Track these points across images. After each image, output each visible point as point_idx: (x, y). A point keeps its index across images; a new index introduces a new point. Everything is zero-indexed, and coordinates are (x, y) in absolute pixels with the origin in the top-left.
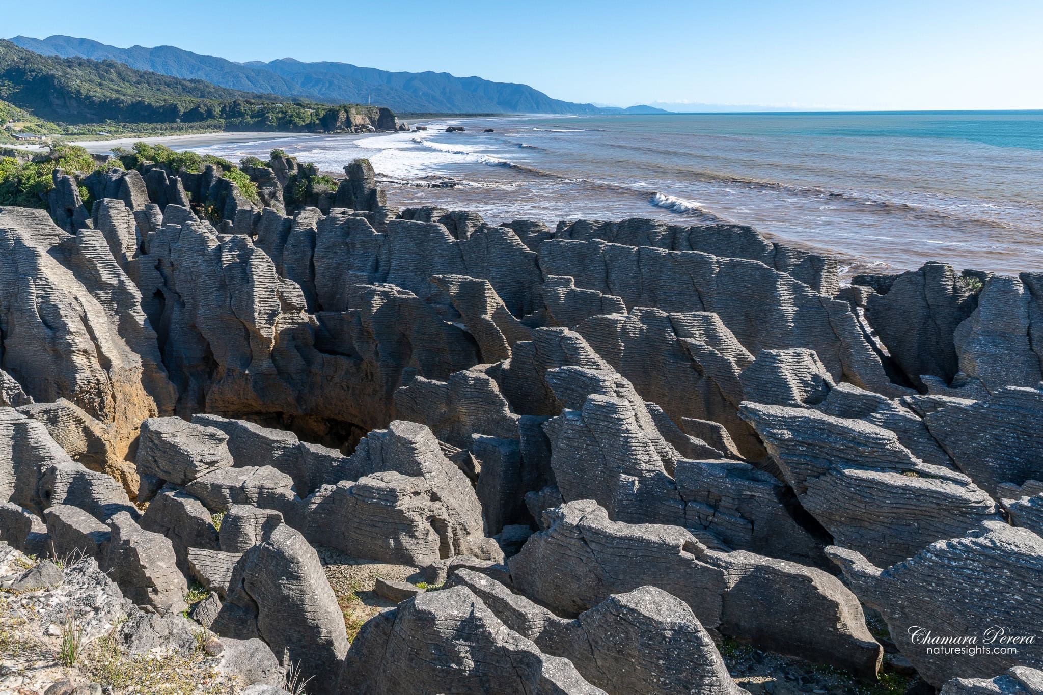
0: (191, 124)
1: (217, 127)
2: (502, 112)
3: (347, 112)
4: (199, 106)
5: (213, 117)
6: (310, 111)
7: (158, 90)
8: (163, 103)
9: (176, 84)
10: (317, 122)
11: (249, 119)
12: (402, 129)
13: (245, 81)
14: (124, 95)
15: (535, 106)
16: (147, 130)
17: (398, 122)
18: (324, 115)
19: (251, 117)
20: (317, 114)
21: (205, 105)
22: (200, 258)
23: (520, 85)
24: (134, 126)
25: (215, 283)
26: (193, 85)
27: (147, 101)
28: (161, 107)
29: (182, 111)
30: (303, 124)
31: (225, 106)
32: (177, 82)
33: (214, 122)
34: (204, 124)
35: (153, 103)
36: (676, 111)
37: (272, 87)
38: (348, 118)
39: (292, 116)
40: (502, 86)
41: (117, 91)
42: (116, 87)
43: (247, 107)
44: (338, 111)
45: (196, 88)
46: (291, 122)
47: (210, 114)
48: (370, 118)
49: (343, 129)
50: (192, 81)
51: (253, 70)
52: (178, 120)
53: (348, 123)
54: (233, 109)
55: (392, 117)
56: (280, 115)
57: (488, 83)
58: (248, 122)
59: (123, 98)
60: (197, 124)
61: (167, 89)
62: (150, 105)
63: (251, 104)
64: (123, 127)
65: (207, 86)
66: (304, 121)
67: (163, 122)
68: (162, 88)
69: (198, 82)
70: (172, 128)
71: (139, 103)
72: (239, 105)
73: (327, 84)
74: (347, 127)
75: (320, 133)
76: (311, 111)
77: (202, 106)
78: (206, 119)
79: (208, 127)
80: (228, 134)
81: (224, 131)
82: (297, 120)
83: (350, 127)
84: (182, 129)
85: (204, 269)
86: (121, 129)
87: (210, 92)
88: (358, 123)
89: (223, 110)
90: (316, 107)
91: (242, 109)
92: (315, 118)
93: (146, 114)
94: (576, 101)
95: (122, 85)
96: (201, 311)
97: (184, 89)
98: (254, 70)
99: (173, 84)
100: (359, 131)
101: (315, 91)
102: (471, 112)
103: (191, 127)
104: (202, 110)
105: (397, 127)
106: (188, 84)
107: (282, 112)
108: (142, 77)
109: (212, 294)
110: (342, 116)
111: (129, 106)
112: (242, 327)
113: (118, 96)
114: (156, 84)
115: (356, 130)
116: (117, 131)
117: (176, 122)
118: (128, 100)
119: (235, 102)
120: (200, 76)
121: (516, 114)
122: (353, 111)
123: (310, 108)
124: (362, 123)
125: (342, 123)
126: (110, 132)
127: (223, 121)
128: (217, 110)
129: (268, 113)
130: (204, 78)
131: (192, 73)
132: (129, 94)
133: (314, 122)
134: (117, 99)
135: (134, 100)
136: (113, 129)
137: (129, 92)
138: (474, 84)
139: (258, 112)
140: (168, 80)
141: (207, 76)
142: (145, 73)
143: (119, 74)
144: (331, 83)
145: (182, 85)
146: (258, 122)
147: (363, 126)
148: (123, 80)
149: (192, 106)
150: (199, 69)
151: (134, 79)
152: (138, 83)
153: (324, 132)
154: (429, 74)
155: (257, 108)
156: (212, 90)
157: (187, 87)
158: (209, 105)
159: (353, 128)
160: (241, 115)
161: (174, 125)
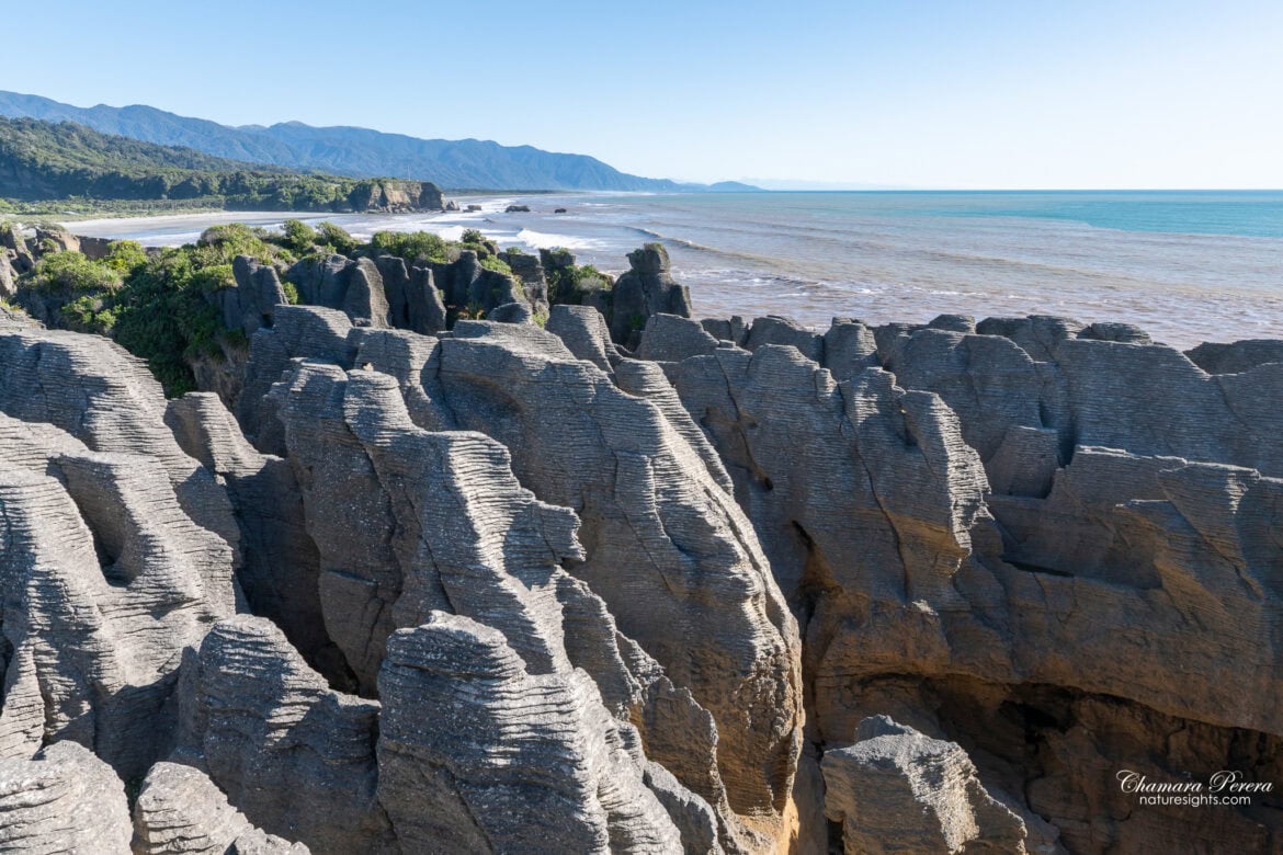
0: (182, 201)
1: (215, 205)
2: (561, 189)
3: (381, 186)
4: (191, 179)
5: (210, 193)
6: (334, 186)
7: (134, 159)
8: (144, 176)
9: (156, 151)
10: (345, 199)
11: (256, 195)
12: (450, 208)
13: (239, 149)
14: (92, 165)
15: (601, 182)
16: (125, 208)
17: (445, 200)
18: (353, 192)
19: (260, 193)
20: (343, 190)
21: (199, 178)
22: (808, 408)
23: (582, 157)
24: (108, 204)
25: (839, 451)
26: (177, 153)
27: (123, 173)
28: (141, 180)
29: (169, 185)
30: (326, 201)
31: (225, 179)
32: (157, 150)
33: (212, 199)
34: (199, 201)
35: (131, 176)
36: (770, 189)
37: (275, 157)
38: (383, 195)
39: (311, 192)
40: (560, 158)
41: (83, 160)
42: (79, 155)
43: (254, 180)
44: (371, 186)
45: (179, 156)
46: (310, 199)
47: (205, 189)
48: (410, 194)
49: (377, 208)
50: (175, 148)
51: (249, 136)
52: (164, 196)
53: (384, 200)
54: (236, 182)
55: (438, 195)
56: (296, 190)
57: (544, 153)
58: (255, 200)
59: (91, 168)
60: (190, 201)
61: (145, 158)
62: (126, 177)
63: (258, 176)
64: (94, 204)
65: (196, 155)
66: (327, 198)
67: (145, 198)
68: (139, 156)
69: (184, 149)
70: (157, 206)
71: (113, 174)
72: (243, 177)
73: (344, 153)
74: (382, 206)
75: (348, 212)
76: (336, 186)
77: (195, 179)
78: (202, 194)
79: (204, 205)
80: (231, 213)
81: (225, 209)
82: (317, 196)
83: (386, 205)
84: (170, 207)
85: (819, 427)
86: (91, 207)
87: (199, 162)
88: (395, 202)
89: (223, 184)
90: (341, 181)
91: (247, 183)
92: (341, 194)
93: (121, 188)
94: (651, 176)
95: (87, 152)
96: (815, 498)
97: (166, 158)
98: (252, 137)
99: (152, 151)
100: (397, 210)
101: (328, 162)
102: (523, 188)
103: (182, 205)
104: (196, 184)
105: (444, 206)
106: (172, 152)
107: (299, 187)
108: (112, 144)
109: (834, 470)
110: (376, 192)
111: (100, 178)
112: (887, 527)
113: (84, 166)
114: (130, 151)
115: (393, 209)
116: (87, 210)
117: (161, 198)
118: (99, 171)
119: (237, 174)
120: (183, 142)
121: (578, 190)
122: (390, 186)
123: (333, 182)
124: (401, 200)
125: (376, 201)
126: (78, 211)
127: (222, 197)
128: (216, 184)
129: (281, 187)
130: (187, 145)
131: (171, 139)
132: (98, 164)
133: (341, 199)
134: (84, 170)
135: (106, 171)
136: (81, 207)
137: (99, 161)
138: (525, 155)
139: (268, 186)
140: (145, 147)
141: (191, 142)
142: (115, 138)
143: (83, 139)
144: (348, 152)
145: (164, 153)
146: (268, 199)
147: (402, 204)
148: (89, 146)
149: (182, 179)
150: (181, 134)
151: (103, 146)
152: (108, 150)
153: (353, 212)
154: (470, 141)
155: (266, 182)
156: (202, 159)
157: (170, 155)
158: (204, 177)
159: (390, 207)
160: (246, 190)
161: (160, 202)
